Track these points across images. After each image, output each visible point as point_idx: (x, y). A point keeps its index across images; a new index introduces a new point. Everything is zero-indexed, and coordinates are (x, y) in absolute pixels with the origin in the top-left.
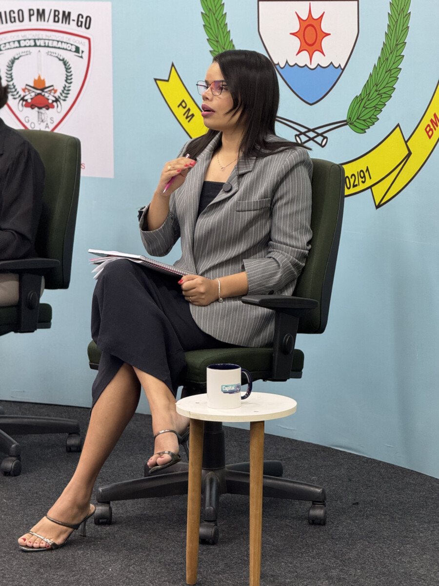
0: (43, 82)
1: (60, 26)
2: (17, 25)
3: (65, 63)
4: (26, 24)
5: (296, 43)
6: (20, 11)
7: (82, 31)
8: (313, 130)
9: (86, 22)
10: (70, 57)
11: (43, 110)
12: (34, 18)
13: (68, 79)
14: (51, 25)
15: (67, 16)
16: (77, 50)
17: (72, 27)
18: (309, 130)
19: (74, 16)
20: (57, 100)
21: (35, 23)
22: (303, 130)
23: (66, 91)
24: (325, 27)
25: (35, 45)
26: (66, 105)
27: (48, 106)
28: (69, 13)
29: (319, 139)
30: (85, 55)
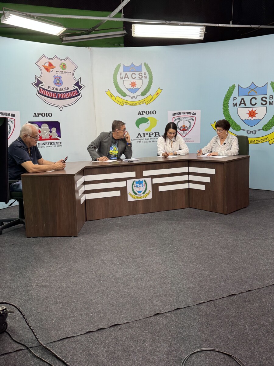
0: (185, 126)
1: (189, 115)
2: (179, 115)
3: (190, 122)
4: (181, 115)
5: (248, 115)
6: (180, 113)
7: (194, 116)
8: (252, 131)
9: (195, 114)
10: (191, 121)
11: (185, 131)
12: (183, 114)
13: (190, 125)
14: (187, 115)
15: (190, 113)
16: (192, 119)
17: (192, 115)
18: (251, 131)
19: (192, 113)
20: (188, 129)
21: (183, 115)
22: (249, 131)
23: (190, 127)
24: (256, 112)
25: (183, 119)
26: (190, 130)
27: (186, 130)
28: (191, 113)
29: (254, 133)
30: (194, 120)
